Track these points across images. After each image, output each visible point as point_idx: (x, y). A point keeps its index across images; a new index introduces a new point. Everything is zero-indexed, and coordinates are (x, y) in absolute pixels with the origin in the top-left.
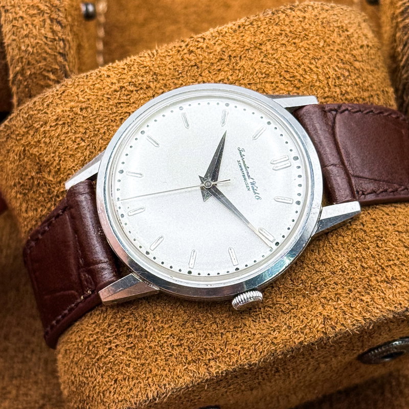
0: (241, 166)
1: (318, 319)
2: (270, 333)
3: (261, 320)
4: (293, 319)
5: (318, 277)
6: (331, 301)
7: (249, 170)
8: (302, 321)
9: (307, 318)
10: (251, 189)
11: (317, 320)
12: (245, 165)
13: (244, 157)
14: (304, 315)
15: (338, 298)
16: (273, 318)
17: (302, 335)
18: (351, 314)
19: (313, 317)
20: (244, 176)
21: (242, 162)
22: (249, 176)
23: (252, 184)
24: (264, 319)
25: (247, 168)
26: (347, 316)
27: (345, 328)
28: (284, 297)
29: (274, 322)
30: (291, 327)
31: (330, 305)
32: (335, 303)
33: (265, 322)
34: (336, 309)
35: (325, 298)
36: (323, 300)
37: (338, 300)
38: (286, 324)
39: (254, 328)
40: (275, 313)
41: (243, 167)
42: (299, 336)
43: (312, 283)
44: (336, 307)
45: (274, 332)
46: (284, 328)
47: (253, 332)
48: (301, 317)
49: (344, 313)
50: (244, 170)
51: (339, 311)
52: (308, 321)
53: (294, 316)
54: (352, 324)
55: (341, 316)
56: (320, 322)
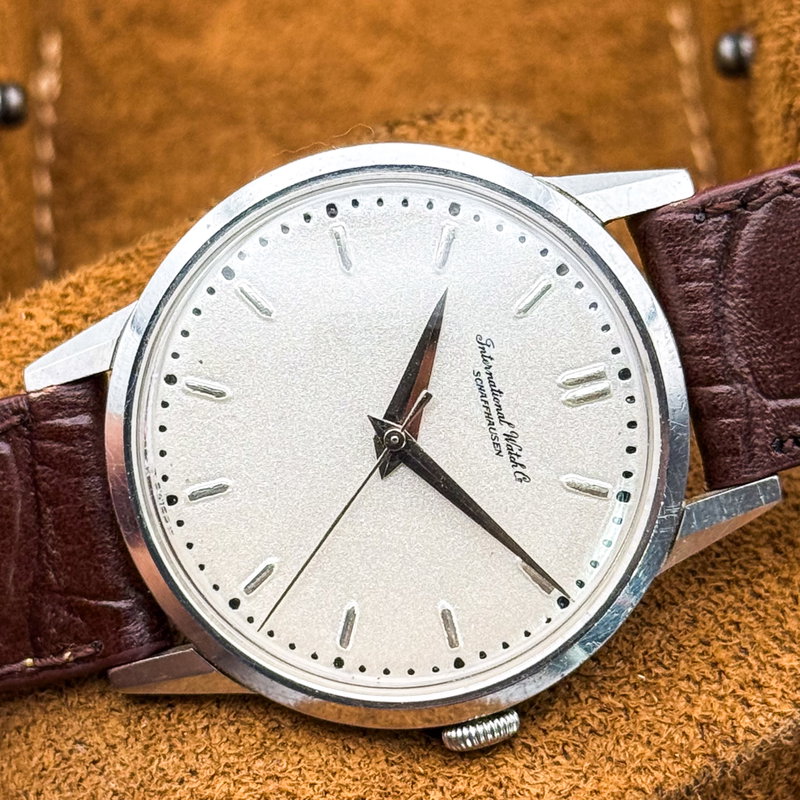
0: (481, 388)
1: (686, 729)
2: (577, 787)
3: (547, 761)
4: (625, 743)
5: (657, 637)
6: (703, 683)
7: (502, 399)
8: (649, 742)
9: (657, 734)
10: (505, 451)
11: (684, 733)
12: (492, 384)
13: (491, 362)
14: (650, 727)
15: (721, 672)
16: (575, 750)
17: (656, 773)
18: (765, 702)
19: (671, 729)
20: (488, 415)
21: (484, 377)
22: (501, 418)
23: (509, 438)
24: (553, 757)
25: (497, 393)
26: (755, 710)
27: (755, 737)
28: (587, 700)
29: (579, 761)
30: (624, 762)
31: (705, 691)
32: (715, 686)
33: (558, 763)
34: (721, 698)
35: (689, 678)
36: (683, 685)
37: (720, 677)
38: (610, 759)
39: (535, 782)
40: (576, 737)
41: (489, 390)
42: (651, 778)
43: (646, 653)
44: (722, 692)
45: (585, 782)
46: (608, 768)
47: (534, 791)
48: (645, 735)
49: (745, 702)
50: (490, 398)
51: (730, 701)
52: (663, 739)
53: (626, 737)
54: (771, 723)
55: (738, 711)
56: (692, 736)
